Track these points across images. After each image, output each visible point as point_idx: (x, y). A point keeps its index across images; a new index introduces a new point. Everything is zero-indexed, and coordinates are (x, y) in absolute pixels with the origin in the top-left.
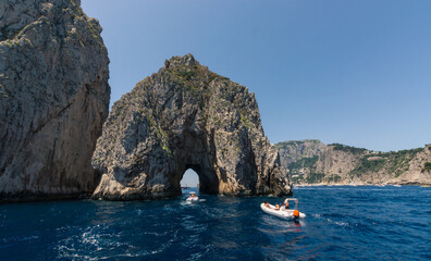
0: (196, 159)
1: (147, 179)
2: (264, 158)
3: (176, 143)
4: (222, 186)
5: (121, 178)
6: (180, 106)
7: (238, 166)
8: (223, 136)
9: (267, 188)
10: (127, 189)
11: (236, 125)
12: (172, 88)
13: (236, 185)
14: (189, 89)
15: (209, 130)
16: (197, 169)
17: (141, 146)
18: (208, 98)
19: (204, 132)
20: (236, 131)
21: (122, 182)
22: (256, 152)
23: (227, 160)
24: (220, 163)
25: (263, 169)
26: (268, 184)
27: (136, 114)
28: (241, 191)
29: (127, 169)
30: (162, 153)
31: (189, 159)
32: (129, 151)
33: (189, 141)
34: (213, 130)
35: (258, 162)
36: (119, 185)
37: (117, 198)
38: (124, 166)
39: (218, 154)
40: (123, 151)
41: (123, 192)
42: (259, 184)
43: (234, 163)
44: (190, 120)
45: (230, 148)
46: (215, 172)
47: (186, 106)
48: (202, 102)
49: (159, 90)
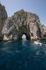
0: (25, 32)
1: (13, 36)
2: (43, 30)
3: (20, 28)
4: (32, 38)
5: (7, 36)
6: (21, 20)
7: (37, 32)
8: (32, 24)
9: (44, 38)
10: (8, 39)
11: (35, 21)
13: (37, 37)
14: (22, 15)
15: (28, 24)
16: (25, 34)
17: (11, 28)
18: (27, 17)
20: (35, 23)
21: (7, 37)
23: (33, 30)
24: (31, 32)
25: (43, 33)
26: (45, 37)
27: (9, 20)
28: (38, 39)
29: (8, 34)
30: (17, 30)
32: (8, 29)
33: (23, 28)
35: (41, 31)
36: (6, 38)
38: (7, 33)
39: (31, 29)
40: (7, 29)
41: (7, 40)
42: (42, 37)
44: (23, 23)
45: (34, 27)
46: (29, 34)
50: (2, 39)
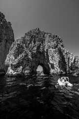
0: (41, 62)
1: (23, 69)
2: (69, 59)
3: (34, 56)
4: (52, 71)
5: (13, 68)
6: (35, 43)
7: (59, 62)
8: (52, 51)
9: (71, 71)
10: (15, 73)
11: (57, 46)
12: (32, 37)
13: (59, 70)
14: (37, 37)
15: (45, 50)
16: (42, 65)
17: (20, 56)
19: (44, 51)
20: (57, 49)
21: (13, 70)
22: (65, 57)
23: (54, 60)
24: (51, 62)
25: (69, 63)
26: (72, 69)
27: (18, 44)
28: (61, 72)
29: (15, 65)
30: (29, 59)
31: (39, 61)
32: (16, 58)
33: (39, 55)
34: (47, 50)
35: (66, 60)
36: (13, 71)
37: (12, 76)
38: (14, 64)
39: (50, 58)
40: (14, 58)
41: (14, 74)
42: (67, 69)
43: (57, 61)
44: (39, 47)
45: (55, 55)
47: (37, 43)
48: (43, 41)
49: (28, 38)
50: (3, 73)
